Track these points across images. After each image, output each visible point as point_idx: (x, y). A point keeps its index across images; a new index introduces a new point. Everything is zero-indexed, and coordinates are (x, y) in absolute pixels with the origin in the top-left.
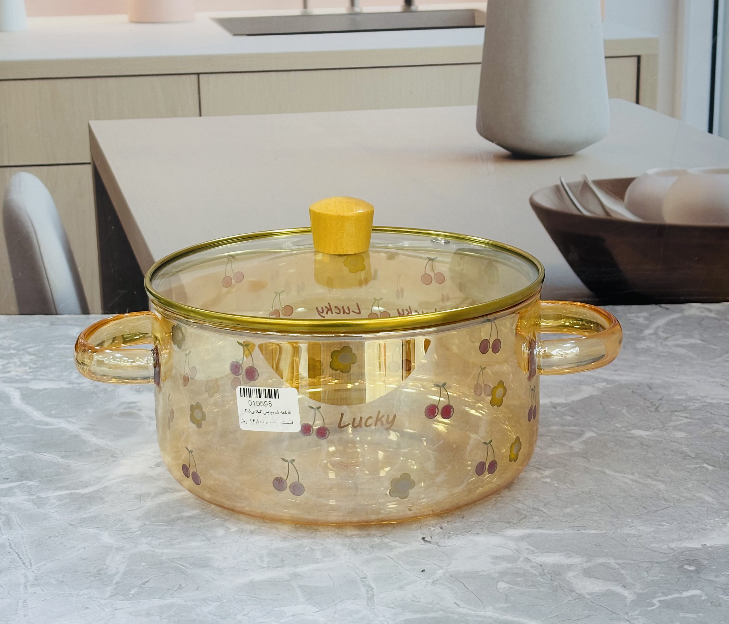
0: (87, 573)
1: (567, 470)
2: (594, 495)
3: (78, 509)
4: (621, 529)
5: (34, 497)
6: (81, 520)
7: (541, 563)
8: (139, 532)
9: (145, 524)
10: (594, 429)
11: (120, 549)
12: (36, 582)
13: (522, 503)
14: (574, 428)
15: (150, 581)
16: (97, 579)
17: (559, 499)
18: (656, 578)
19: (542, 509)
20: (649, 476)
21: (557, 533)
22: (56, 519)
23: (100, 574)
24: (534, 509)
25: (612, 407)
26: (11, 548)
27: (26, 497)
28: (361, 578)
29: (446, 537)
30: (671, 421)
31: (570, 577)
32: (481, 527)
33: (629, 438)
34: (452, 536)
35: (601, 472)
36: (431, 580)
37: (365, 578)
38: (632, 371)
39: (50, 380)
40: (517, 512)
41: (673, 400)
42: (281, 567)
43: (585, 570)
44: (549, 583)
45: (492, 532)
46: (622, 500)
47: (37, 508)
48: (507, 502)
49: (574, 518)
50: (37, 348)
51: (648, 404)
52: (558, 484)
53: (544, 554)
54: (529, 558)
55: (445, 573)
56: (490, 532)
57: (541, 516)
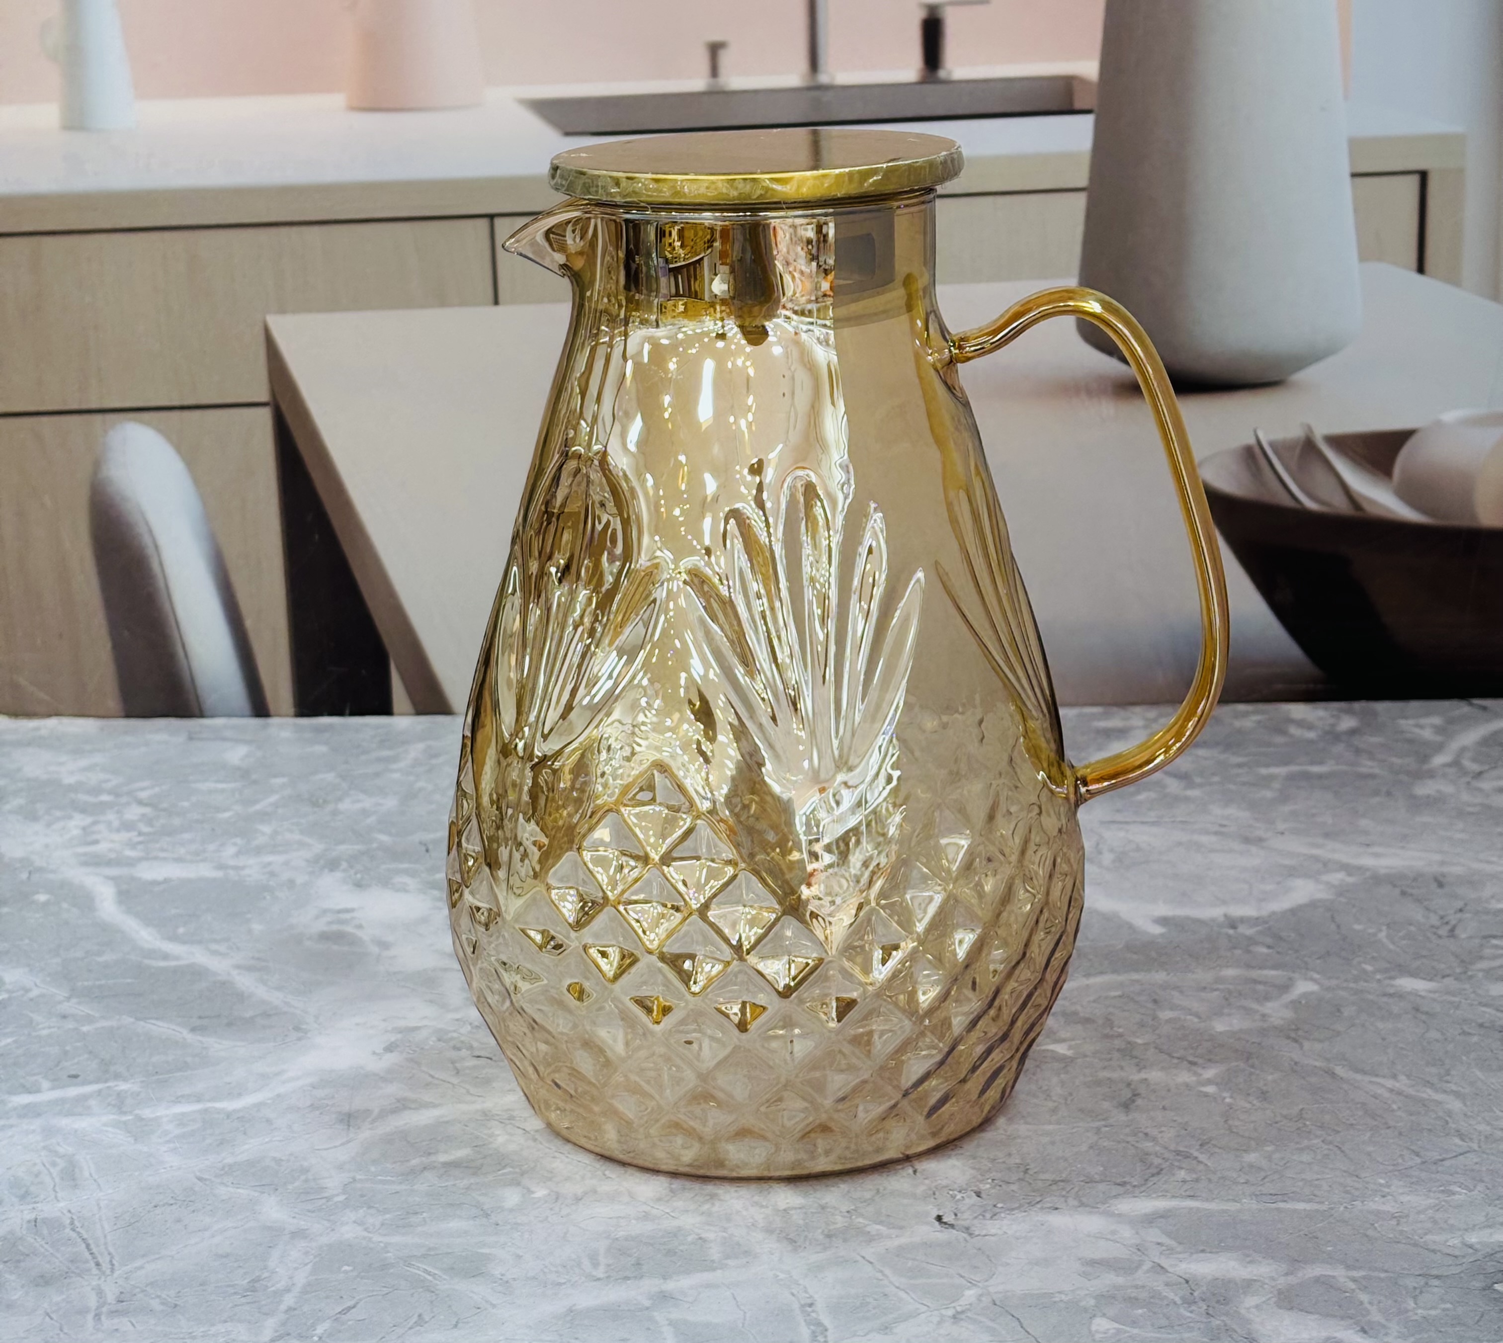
0: (229, 1286)
1: (1253, 1066)
2: (1308, 1123)
3: (218, 1145)
4: (1363, 1202)
5: (130, 1117)
6: (223, 1169)
7: (1187, 1276)
8: (341, 1198)
9: (354, 1180)
10: (1316, 976)
11: (299, 1234)
12: (120, 1306)
13: (1154, 1139)
14: (1273, 973)
15: (359, 1306)
16: (249, 1299)
17: (1232, 1132)
18: (1433, 1312)
19: (1196, 1154)
20: (1428, 1082)
21: (1225, 1208)
22: (171, 1167)
23: (254, 1290)
24: (1178, 1153)
25: (1357, 927)
26: (73, 1230)
27: (112, 1117)
28: (803, 1306)
29: (988, 1215)
30: (1481, 958)
31: (1248, 1309)
32: (1064, 1193)
33: (1391, 995)
34: (1000, 1212)
35: (1326, 1072)
36: (950, 1312)
37: (811, 1305)
38: (1403, 848)
39: (179, 860)
40: (1142, 1161)
41: (1487, 912)
42: (635, 1277)
43: (1280, 1292)
44: (1201, 1322)
45: (1087, 1206)
46: (1368, 1134)
47: (133, 1142)
48: (1122, 1137)
49: (1263, 1174)
50: (157, 789)
51: (1434, 920)
52: (1231, 1097)
53: (1195, 1256)
54: (1163, 1265)
55: (981, 1295)
56: (1082, 1205)
57: (1191, 1170)
